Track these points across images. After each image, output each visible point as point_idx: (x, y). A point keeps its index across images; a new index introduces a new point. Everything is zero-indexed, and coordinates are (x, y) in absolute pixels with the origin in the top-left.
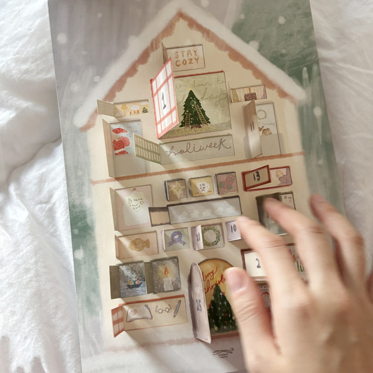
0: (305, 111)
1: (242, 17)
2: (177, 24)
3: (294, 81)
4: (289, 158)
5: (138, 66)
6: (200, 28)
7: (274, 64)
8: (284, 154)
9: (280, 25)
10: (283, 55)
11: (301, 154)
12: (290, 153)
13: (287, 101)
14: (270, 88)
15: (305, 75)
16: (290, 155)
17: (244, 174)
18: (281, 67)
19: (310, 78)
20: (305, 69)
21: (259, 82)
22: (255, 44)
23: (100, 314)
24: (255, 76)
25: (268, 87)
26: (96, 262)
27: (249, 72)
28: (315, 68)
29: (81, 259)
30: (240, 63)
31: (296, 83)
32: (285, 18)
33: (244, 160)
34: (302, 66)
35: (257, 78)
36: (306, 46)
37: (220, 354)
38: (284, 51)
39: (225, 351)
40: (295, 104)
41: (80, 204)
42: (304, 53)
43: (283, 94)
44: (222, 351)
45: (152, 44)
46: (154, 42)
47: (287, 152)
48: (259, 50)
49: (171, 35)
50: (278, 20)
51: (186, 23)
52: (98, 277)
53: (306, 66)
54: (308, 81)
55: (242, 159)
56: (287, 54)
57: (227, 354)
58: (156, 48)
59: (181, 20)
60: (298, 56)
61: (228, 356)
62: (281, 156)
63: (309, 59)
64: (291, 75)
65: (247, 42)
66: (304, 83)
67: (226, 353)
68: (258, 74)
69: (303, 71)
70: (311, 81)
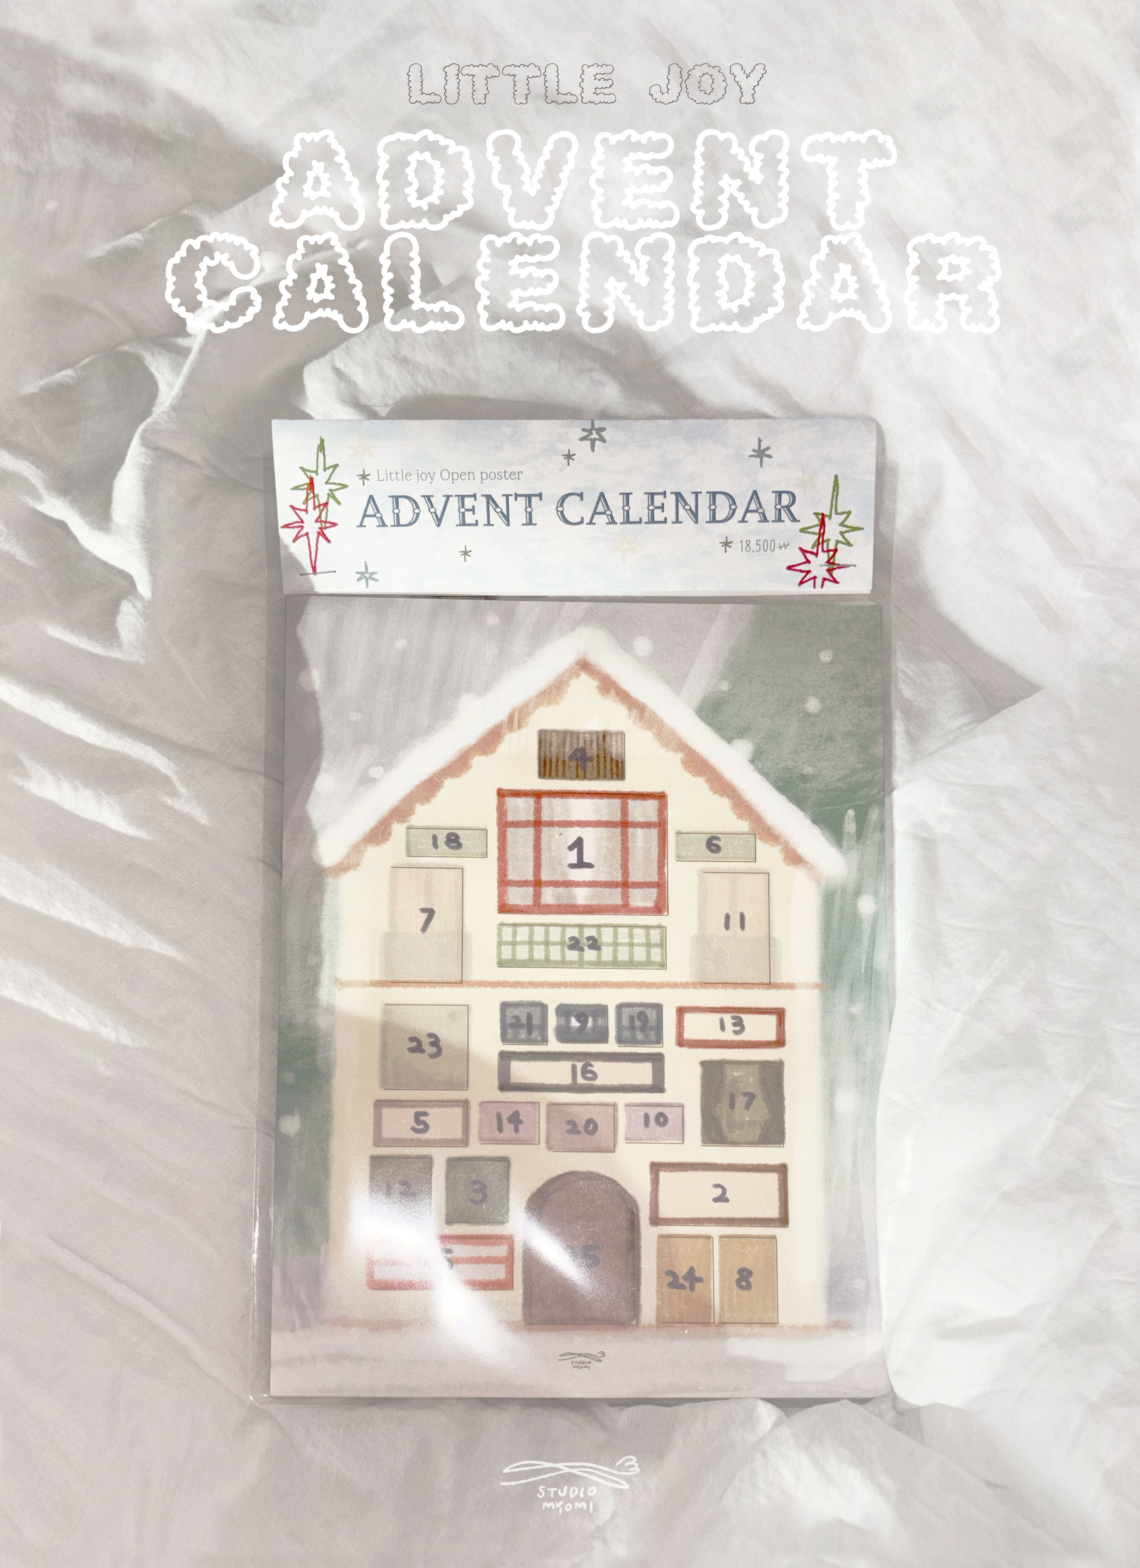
0: (837, 899)
1: (725, 686)
2: (574, 683)
3: (823, 835)
4: (788, 991)
5: (472, 758)
6: (624, 697)
7: (783, 794)
8: (778, 982)
9: (807, 715)
10: (804, 778)
11: (817, 986)
12: (791, 981)
13: (799, 873)
14: (766, 842)
15: (850, 826)
16: (790, 986)
17: (681, 1011)
18: (799, 801)
19: (860, 834)
20: (851, 813)
21: (744, 826)
22: (743, 748)
23: (323, 1248)
24: (736, 813)
25: (761, 839)
26: (327, 1145)
27: (725, 803)
28: (874, 815)
29: (292, 1135)
30: (707, 781)
31: (828, 840)
32: (822, 701)
33: (687, 983)
34: (846, 806)
35: (740, 817)
36: (860, 766)
37: (574, 1360)
38: (808, 770)
39: (586, 1355)
40: (818, 882)
41: (306, 1024)
42: (853, 779)
43: (794, 858)
44: (580, 1355)
45: (511, 718)
46: (516, 713)
47: (785, 980)
48: (753, 761)
49: (557, 703)
50: (804, 703)
51: (596, 683)
52: (327, 1176)
53: (855, 808)
54: (855, 839)
55: (684, 981)
56: (814, 777)
57: (590, 1362)
58: (519, 727)
59: (584, 677)
60: (839, 785)
61: (590, 1365)
62: (769, 985)
63: (862, 793)
64: (818, 820)
65: (729, 740)
66: (845, 843)
67: (588, 1360)
68: (742, 807)
69: (847, 817)
70: (862, 841)
